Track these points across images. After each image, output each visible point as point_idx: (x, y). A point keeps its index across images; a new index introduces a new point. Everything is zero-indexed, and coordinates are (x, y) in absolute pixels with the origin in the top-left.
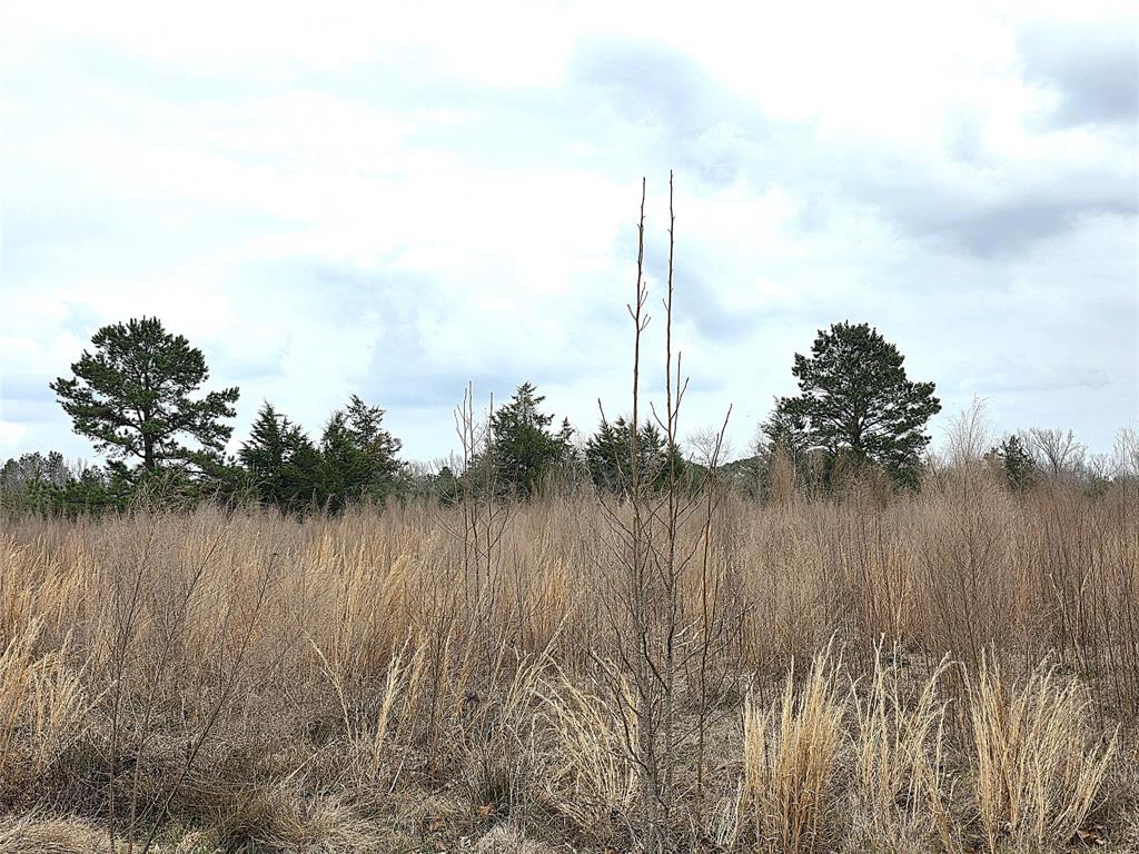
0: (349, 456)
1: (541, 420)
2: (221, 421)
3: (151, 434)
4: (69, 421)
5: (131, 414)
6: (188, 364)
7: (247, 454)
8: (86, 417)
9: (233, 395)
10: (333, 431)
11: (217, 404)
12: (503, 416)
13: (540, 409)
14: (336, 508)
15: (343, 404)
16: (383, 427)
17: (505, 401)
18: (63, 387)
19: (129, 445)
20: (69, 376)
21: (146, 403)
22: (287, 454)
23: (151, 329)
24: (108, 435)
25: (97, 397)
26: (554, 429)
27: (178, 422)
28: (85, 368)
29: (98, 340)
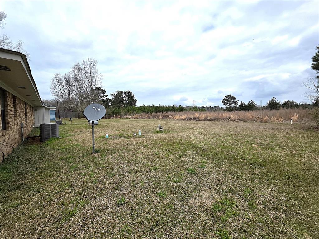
0: (250, 106)
1: (276, 101)
2: (237, 103)
3: (230, 105)
4: (223, 104)
5: (228, 103)
6: (234, 98)
7: (239, 106)
8: (224, 103)
9: (238, 101)
10: (248, 103)
11: (236, 102)
12: (270, 101)
13: (275, 100)
14: (248, 111)
15: (250, 101)
16: (254, 103)
17: (271, 99)
18: (222, 101)
19: (228, 105)
20: (223, 100)
21: (230, 102)
22: (243, 106)
23: (230, 95)
24: (226, 105)
25: (225, 102)
26: (277, 102)
27: (233, 103)
28: (224, 99)
29: (225, 97)
